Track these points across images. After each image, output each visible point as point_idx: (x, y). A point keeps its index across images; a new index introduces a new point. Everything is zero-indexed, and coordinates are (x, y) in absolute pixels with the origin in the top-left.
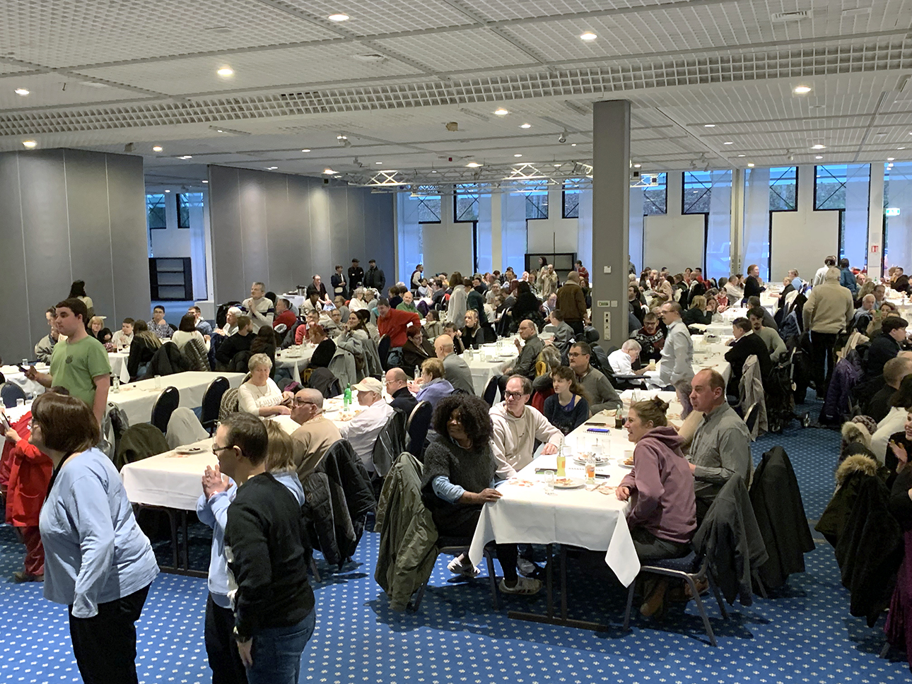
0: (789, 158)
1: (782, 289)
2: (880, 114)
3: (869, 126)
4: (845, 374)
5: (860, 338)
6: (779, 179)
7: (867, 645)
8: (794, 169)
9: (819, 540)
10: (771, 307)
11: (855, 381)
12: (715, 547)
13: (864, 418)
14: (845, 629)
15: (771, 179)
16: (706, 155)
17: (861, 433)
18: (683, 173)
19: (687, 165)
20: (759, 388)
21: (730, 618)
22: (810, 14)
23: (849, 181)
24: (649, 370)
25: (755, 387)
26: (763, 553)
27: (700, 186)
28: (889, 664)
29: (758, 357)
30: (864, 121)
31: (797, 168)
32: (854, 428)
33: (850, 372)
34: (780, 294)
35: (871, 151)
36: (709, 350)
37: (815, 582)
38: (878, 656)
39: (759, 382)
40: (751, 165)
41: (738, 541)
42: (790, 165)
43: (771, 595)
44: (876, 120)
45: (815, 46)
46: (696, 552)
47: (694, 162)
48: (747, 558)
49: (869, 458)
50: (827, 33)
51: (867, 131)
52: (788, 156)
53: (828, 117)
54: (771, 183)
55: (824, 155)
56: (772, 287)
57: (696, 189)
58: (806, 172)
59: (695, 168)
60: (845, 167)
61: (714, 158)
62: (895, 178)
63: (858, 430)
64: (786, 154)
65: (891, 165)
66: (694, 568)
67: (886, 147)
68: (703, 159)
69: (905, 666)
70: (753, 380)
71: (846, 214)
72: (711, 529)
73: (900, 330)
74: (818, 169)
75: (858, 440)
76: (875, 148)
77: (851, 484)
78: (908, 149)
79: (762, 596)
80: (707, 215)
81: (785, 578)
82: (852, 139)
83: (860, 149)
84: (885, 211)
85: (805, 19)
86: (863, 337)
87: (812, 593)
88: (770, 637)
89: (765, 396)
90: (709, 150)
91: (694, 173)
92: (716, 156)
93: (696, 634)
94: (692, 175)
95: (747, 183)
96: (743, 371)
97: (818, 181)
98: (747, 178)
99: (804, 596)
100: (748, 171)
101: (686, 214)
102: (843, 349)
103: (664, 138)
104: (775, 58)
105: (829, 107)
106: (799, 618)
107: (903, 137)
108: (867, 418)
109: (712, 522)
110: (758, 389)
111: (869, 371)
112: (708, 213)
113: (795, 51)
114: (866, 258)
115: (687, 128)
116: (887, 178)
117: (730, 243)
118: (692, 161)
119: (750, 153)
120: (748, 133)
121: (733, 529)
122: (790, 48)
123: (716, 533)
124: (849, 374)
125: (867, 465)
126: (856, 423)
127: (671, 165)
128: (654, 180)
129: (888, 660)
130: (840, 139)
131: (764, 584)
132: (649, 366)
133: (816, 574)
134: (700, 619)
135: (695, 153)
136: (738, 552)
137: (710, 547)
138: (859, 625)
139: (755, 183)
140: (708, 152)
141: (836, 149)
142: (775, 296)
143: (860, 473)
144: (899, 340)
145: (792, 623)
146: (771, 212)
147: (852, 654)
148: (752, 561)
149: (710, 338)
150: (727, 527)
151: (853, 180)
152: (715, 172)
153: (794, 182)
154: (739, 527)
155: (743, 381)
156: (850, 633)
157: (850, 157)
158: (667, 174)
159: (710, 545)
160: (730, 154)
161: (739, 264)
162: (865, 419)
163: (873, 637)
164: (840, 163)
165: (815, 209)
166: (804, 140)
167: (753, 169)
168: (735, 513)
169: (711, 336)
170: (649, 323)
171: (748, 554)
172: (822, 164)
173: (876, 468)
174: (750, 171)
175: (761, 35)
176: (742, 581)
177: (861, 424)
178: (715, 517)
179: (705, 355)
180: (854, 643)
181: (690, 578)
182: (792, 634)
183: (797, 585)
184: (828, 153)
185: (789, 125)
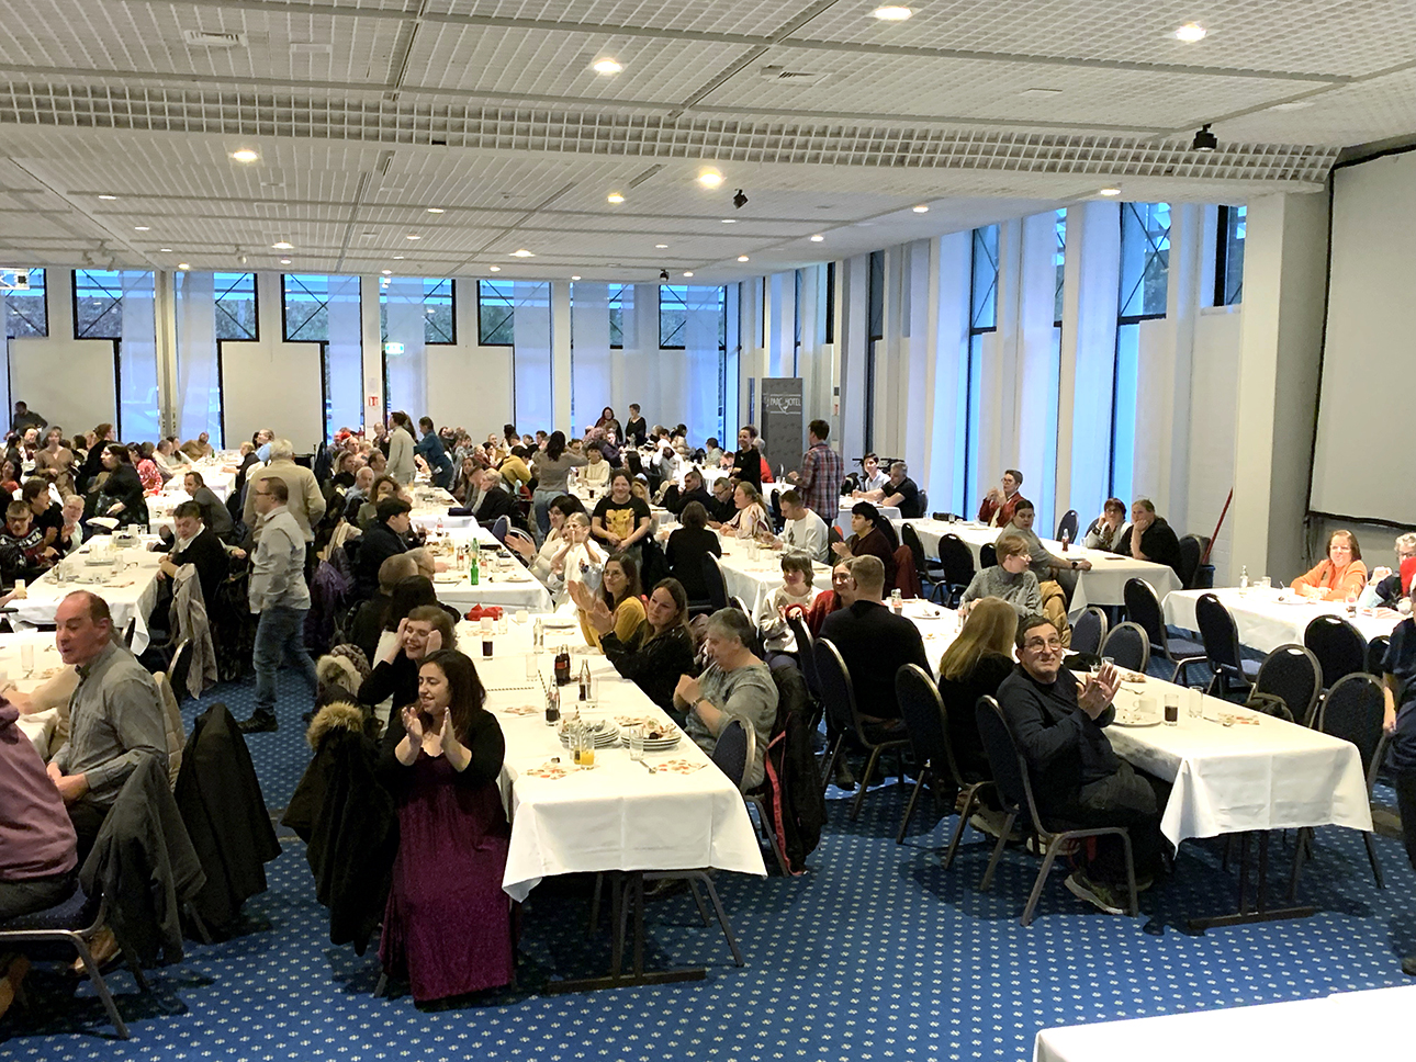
0: (240, 258)
1: (240, 461)
2: (363, 204)
3: (351, 222)
4: (327, 583)
5: (349, 530)
6: (228, 291)
7: (356, 983)
8: (251, 277)
9: (288, 839)
10: (223, 488)
11: (342, 594)
12: (117, 879)
13: (347, 647)
14: (327, 966)
15: (217, 291)
16: (107, 245)
17: (343, 672)
18: (73, 272)
19: (77, 258)
20: (201, 615)
21: (152, 988)
22: (243, 40)
23: (332, 300)
24: (15, 598)
25: (193, 613)
26: (198, 874)
27: (102, 294)
28: (386, 1004)
29: (196, 566)
30: (342, 213)
31: (255, 276)
32: (333, 664)
33: (334, 581)
34: (238, 468)
35: (358, 258)
36: (119, 558)
37: (286, 904)
38: (372, 996)
39: (200, 605)
40: (184, 267)
41: (156, 864)
42: (246, 271)
43: (218, 937)
44: (359, 214)
45: (256, 90)
46: (86, 893)
47: (89, 255)
48: (172, 885)
49: (352, 706)
50: (272, 74)
51: (349, 227)
52: (237, 256)
53: (292, 202)
54: (217, 296)
55: (293, 259)
56: (226, 457)
57: (97, 300)
58: (269, 282)
59: (91, 264)
60: (324, 279)
61: (123, 251)
62: (395, 300)
63: (338, 666)
64: (235, 254)
65: (388, 281)
66: (83, 920)
67: (378, 254)
68: (104, 252)
69: (409, 1002)
70: (191, 604)
71: (330, 349)
72: (108, 852)
73: (401, 516)
74: (286, 279)
75: (339, 682)
76: (362, 254)
77: (329, 748)
78: (408, 259)
79: (203, 942)
80: (117, 341)
81: (237, 904)
82: (330, 238)
83: (343, 252)
84: (383, 346)
85: (236, 46)
86: (354, 528)
87: (281, 921)
88: (214, 1003)
89: (211, 628)
90: (111, 237)
91: (93, 273)
92: (125, 248)
93: (93, 1026)
94: (88, 276)
95: (179, 294)
96: (175, 589)
97: (288, 298)
98: (179, 286)
99: (267, 929)
100: (180, 276)
101: (80, 338)
102: (326, 547)
103: (32, 211)
104: (198, 100)
105: (291, 186)
106: (259, 964)
107: (399, 241)
108: (352, 648)
109: (110, 839)
110: (198, 618)
111: (361, 578)
112: (119, 340)
113: (229, 94)
114: (363, 414)
115: (69, 198)
116: (383, 300)
117: (158, 388)
118: (85, 252)
119: (180, 247)
120: (172, 215)
121: (146, 846)
122: (220, 88)
123: (118, 855)
124: (333, 585)
125: (349, 716)
126: (336, 656)
127: (49, 257)
128: (22, 280)
129: (386, 998)
130: (313, 236)
131: (205, 921)
132: (14, 592)
133: (286, 891)
134: (97, 999)
135: (90, 240)
136: (155, 881)
137: (108, 881)
138: (347, 958)
139: (192, 295)
140: (111, 241)
141: (308, 252)
142: (230, 471)
143: (341, 729)
144: (402, 531)
145: (250, 974)
146: (219, 341)
147: (338, 1000)
148: (180, 891)
149: (123, 540)
150: (135, 843)
151: (337, 299)
152: (127, 274)
153: (252, 297)
154: (154, 841)
155: (175, 605)
156: (335, 971)
157: (331, 264)
158: (45, 270)
159: (108, 877)
160: (146, 246)
161: (173, 421)
162: (349, 649)
163: (367, 968)
164: (317, 272)
165: (285, 340)
166: (259, 233)
167: (187, 273)
168: (148, 821)
169: (125, 537)
170: (15, 520)
171: (172, 881)
172: (292, 273)
173: (362, 721)
174: (183, 276)
175: (171, 62)
176: (165, 926)
177: (343, 657)
178: (114, 831)
179: (114, 568)
180: (339, 983)
181: (77, 937)
182: (250, 991)
183: (258, 913)
184: (297, 256)
185: (234, 209)
